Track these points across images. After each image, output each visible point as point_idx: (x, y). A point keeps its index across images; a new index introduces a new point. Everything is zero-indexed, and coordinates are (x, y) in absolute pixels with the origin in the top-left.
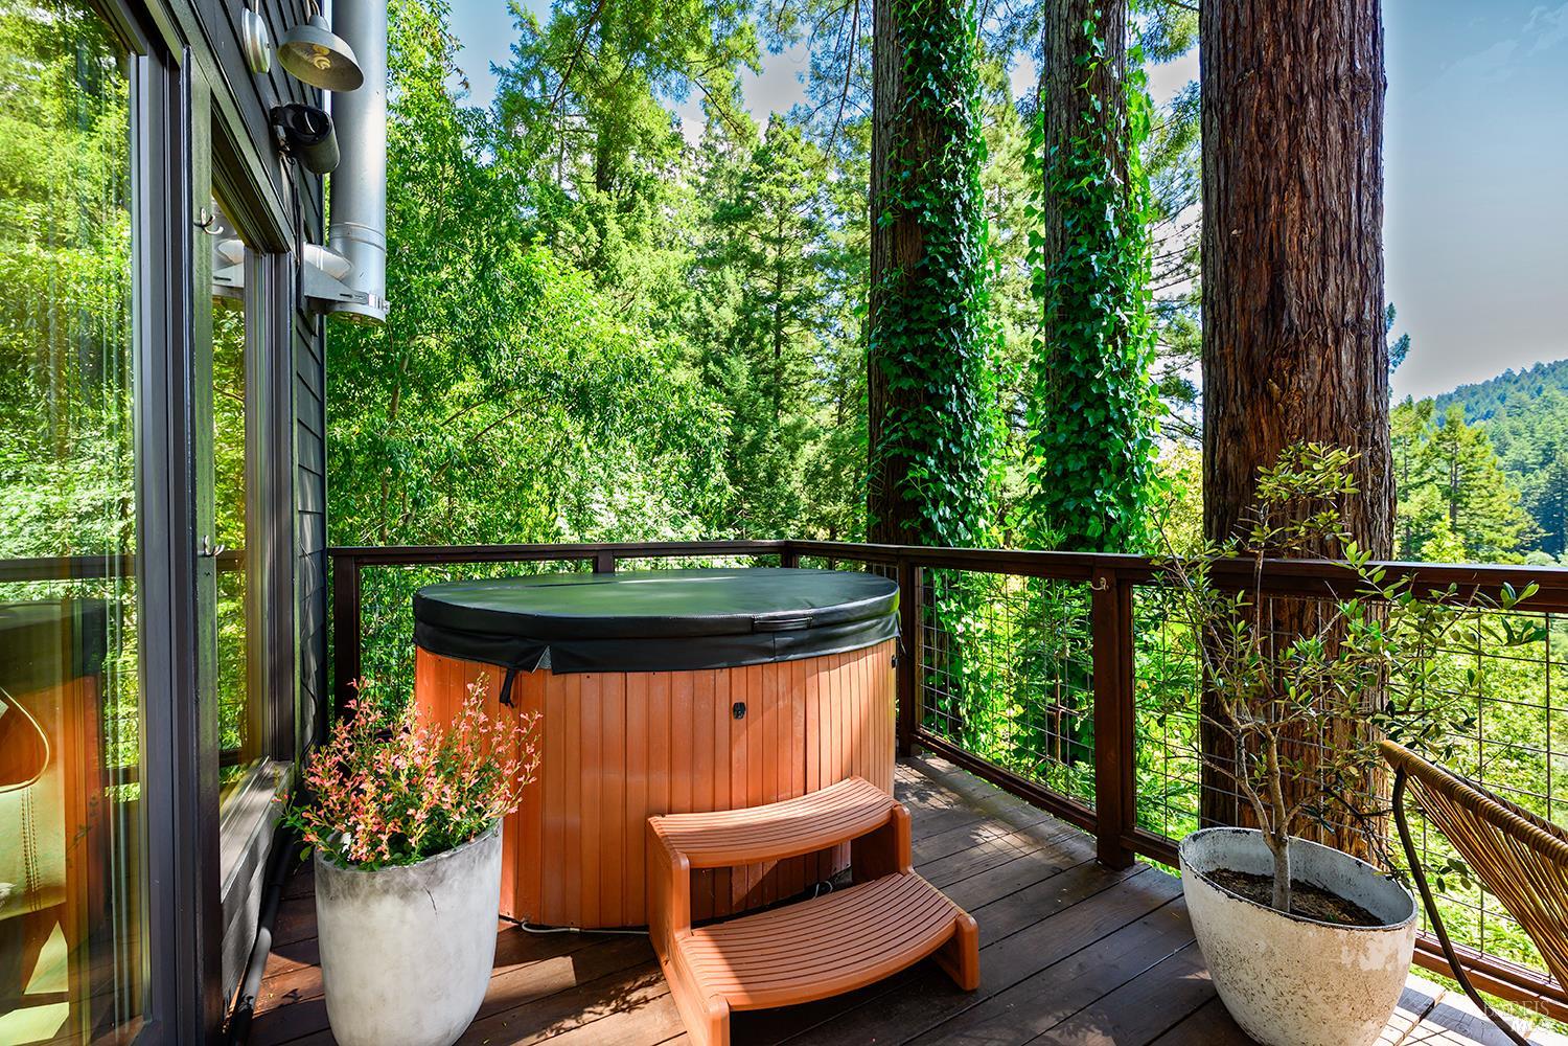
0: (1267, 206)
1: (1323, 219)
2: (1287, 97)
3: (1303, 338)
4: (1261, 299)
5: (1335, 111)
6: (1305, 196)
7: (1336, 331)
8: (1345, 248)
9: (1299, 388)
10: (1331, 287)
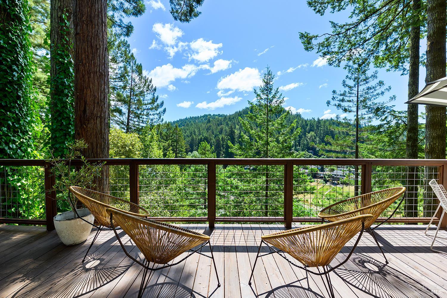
0: (84, 91)
1: (94, 96)
2: (87, 71)
3: (90, 118)
4: (82, 109)
5: (96, 78)
6: (91, 91)
7: (96, 117)
8: (98, 103)
9: (89, 127)
10: (95, 110)
